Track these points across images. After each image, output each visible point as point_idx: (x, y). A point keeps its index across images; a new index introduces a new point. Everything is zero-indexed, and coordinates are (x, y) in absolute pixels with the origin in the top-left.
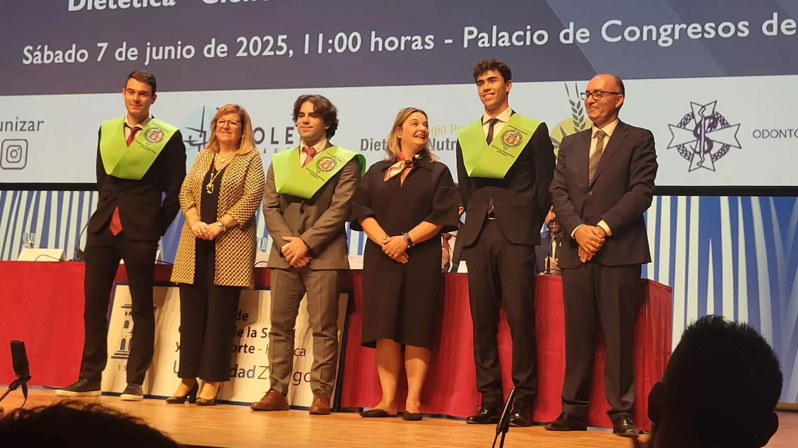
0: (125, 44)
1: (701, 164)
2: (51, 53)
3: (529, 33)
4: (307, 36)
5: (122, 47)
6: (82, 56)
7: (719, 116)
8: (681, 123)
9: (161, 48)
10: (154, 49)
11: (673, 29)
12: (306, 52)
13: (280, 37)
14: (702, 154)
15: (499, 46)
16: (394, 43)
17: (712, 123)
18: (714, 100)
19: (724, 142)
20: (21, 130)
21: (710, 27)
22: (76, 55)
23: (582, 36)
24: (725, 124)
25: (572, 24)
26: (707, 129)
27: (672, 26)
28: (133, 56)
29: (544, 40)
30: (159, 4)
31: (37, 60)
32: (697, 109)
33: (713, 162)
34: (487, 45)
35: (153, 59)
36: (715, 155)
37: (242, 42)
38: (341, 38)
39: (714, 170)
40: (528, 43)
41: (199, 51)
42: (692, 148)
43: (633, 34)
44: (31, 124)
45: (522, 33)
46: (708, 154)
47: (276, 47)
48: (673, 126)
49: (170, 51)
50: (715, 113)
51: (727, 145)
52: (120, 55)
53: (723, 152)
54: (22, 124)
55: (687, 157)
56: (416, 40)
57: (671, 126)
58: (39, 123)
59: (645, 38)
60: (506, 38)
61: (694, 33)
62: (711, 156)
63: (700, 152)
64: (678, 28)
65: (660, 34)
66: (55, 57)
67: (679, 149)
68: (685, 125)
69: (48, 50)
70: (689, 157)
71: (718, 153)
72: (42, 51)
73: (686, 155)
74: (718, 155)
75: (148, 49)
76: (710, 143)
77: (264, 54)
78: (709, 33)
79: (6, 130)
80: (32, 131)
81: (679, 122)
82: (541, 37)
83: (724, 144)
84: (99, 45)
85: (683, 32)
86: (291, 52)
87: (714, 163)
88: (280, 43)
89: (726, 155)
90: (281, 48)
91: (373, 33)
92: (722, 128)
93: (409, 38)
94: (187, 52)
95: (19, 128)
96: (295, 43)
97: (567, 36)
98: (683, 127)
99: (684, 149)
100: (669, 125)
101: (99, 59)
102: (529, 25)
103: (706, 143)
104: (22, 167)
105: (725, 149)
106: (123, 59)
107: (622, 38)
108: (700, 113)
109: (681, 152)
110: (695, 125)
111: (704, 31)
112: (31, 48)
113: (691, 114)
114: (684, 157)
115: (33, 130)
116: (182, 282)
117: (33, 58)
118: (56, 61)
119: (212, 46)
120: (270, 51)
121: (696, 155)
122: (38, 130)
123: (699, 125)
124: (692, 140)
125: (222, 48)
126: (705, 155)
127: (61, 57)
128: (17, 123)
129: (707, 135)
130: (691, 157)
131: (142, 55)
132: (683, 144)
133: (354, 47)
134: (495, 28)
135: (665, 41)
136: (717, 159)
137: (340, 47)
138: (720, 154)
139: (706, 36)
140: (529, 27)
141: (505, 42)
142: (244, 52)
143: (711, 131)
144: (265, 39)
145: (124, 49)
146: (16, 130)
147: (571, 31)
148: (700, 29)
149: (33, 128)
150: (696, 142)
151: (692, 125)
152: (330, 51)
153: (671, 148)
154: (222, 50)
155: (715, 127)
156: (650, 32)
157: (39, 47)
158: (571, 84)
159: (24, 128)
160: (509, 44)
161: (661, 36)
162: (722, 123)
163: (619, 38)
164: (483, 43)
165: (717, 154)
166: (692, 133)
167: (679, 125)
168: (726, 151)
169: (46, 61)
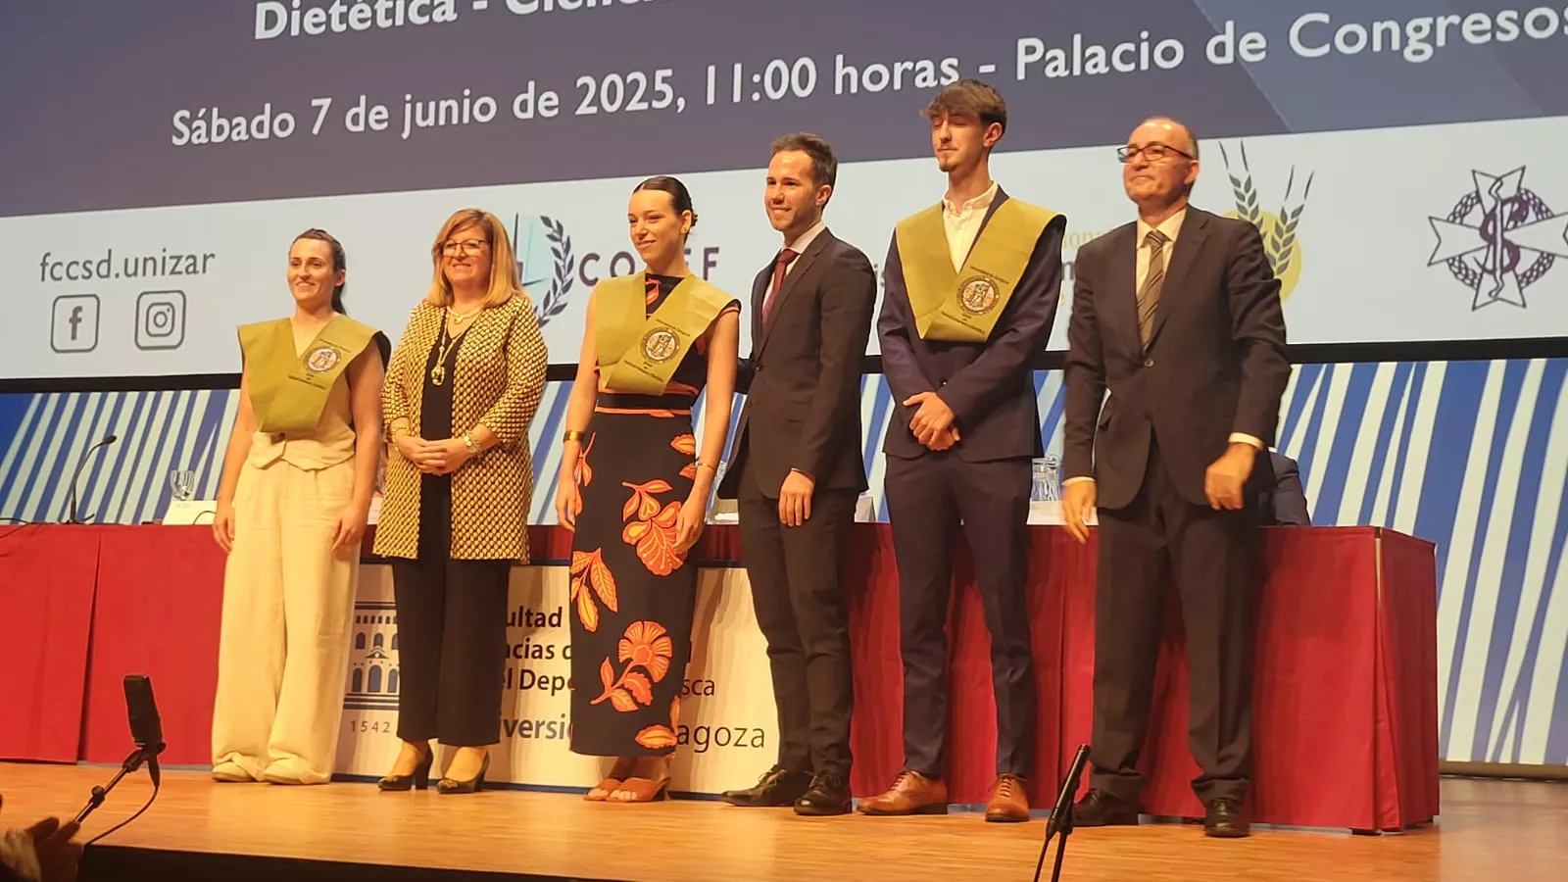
0: (363, 99)
1: (1497, 294)
2: (224, 122)
3: (1145, 47)
4: (712, 69)
5: (358, 105)
6: (284, 125)
7: (1531, 196)
8: (1454, 214)
9: (432, 105)
10: (419, 106)
11: (1433, 27)
12: (711, 100)
13: (660, 74)
14: (1498, 273)
15: (1086, 74)
16: (881, 77)
17: (1518, 210)
18: (1521, 165)
19: (1542, 249)
20: (173, 272)
21: (1509, 19)
22: (271, 124)
23: (1252, 47)
24: (1544, 213)
25: (1230, 25)
26: (1508, 223)
27: (1430, 20)
28: (379, 122)
29: (1176, 59)
30: (426, 19)
31: (199, 137)
32: (1485, 184)
33: (1521, 289)
34: (1063, 73)
35: (418, 127)
36: (1524, 275)
37: (586, 86)
38: (777, 72)
39: (1524, 306)
40: (1144, 66)
41: (505, 107)
42: (1478, 263)
43: (1353, 39)
44: (191, 261)
45: (1131, 47)
46: (1511, 273)
47: (651, 94)
48: (1438, 219)
49: (449, 109)
50: (1523, 192)
51: (1549, 255)
52: (355, 120)
53: (1541, 269)
54: (175, 261)
55: (1468, 281)
56: (924, 69)
57: (1434, 222)
58: (205, 258)
59: (1377, 47)
60: (1101, 58)
61: (1476, 33)
62: (1517, 276)
63: (1494, 269)
64: (1442, 23)
65: (1408, 38)
66: (231, 129)
67: (1451, 265)
68: (1462, 216)
69: (219, 117)
70: (1472, 281)
71: (1532, 269)
72: (208, 118)
73: (1466, 276)
74: (1531, 275)
75: (408, 106)
76: (1514, 251)
77: (629, 108)
78: (1507, 32)
79: (144, 274)
80: (193, 276)
81: (1452, 210)
82: (1169, 54)
83: (1542, 253)
84: (315, 103)
85: (1454, 32)
86: (681, 102)
87: (1524, 291)
88: (659, 86)
89: (1547, 273)
90: (662, 96)
91: (840, 59)
92: (1538, 221)
93: (909, 65)
94: (482, 110)
95: (168, 269)
96: (688, 84)
97: (1220, 50)
98: (1458, 220)
99: (1463, 266)
100: (1431, 218)
101: (315, 131)
102: (1145, 29)
103: (1505, 251)
104: (175, 343)
105: (1545, 261)
106: (361, 128)
107: (1331, 48)
108: (1493, 191)
109: (1457, 270)
110: (1482, 218)
111: (1495, 27)
112: (186, 114)
113: (1474, 195)
114: (1463, 280)
115: (195, 272)
116: (396, 555)
117: (192, 132)
118: (235, 138)
119: (530, 96)
120: (640, 101)
121: (1485, 275)
122: (204, 271)
123: (1490, 217)
124: (1479, 246)
125: (549, 99)
126: (1505, 276)
127: (243, 128)
128: (164, 258)
129: (1507, 235)
130: (1476, 281)
131: (396, 120)
132: (1460, 256)
133: (803, 86)
134: (1077, 38)
135: (1417, 50)
136: (1528, 283)
137: (776, 88)
138: (1535, 273)
139: (1500, 36)
140: (1145, 35)
141: (1099, 66)
142: (589, 105)
143: (1515, 227)
144: (630, 78)
145: (361, 110)
146: (163, 273)
147: (1228, 38)
148: (1487, 24)
149: (195, 268)
150: (1485, 250)
151: (1476, 217)
152: (756, 97)
153: (1435, 263)
154: (549, 103)
155: (1523, 219)
156: (1387, 34)
157: (202, 111)
158: (1232, 144)
159: (177, 270)
160: (1107, 70)
161: (1410, 42)
162: (1536, 209)
163: (1326, 49)
164: (1056, 70)
165: (1528, 274)
166: (1477, 232)
167: (1451, 218)
168: (1547, 266)
169: (215, 139)
